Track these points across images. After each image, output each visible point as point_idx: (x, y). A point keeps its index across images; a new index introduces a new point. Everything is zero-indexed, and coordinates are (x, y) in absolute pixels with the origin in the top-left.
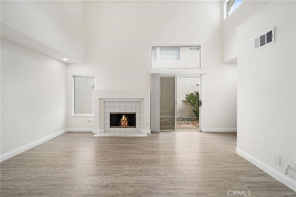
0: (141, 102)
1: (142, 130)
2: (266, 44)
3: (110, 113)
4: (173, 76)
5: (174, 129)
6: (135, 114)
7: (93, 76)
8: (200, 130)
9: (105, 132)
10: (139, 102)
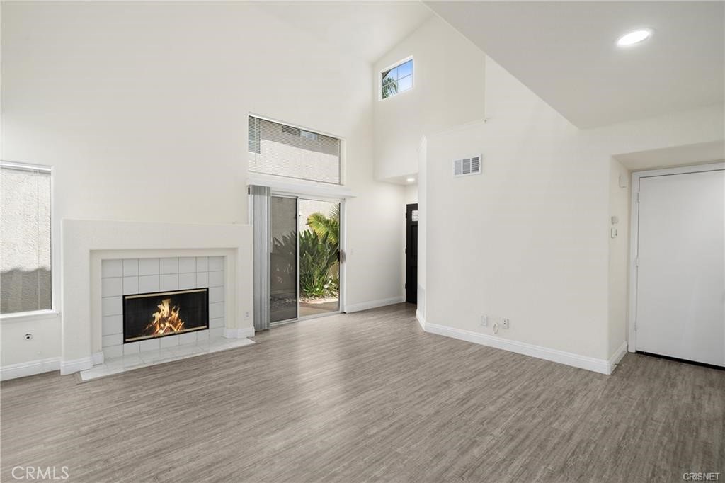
0: (223, 257)
1: (228, 333)
2: (471, 173)
3: (124, 297)
4: (293, 196)
5: (295, 316)
6: (208, 292)
7: (48, 170)
8: (341, 311)
9: (106, 360)
10: (220, 258)
